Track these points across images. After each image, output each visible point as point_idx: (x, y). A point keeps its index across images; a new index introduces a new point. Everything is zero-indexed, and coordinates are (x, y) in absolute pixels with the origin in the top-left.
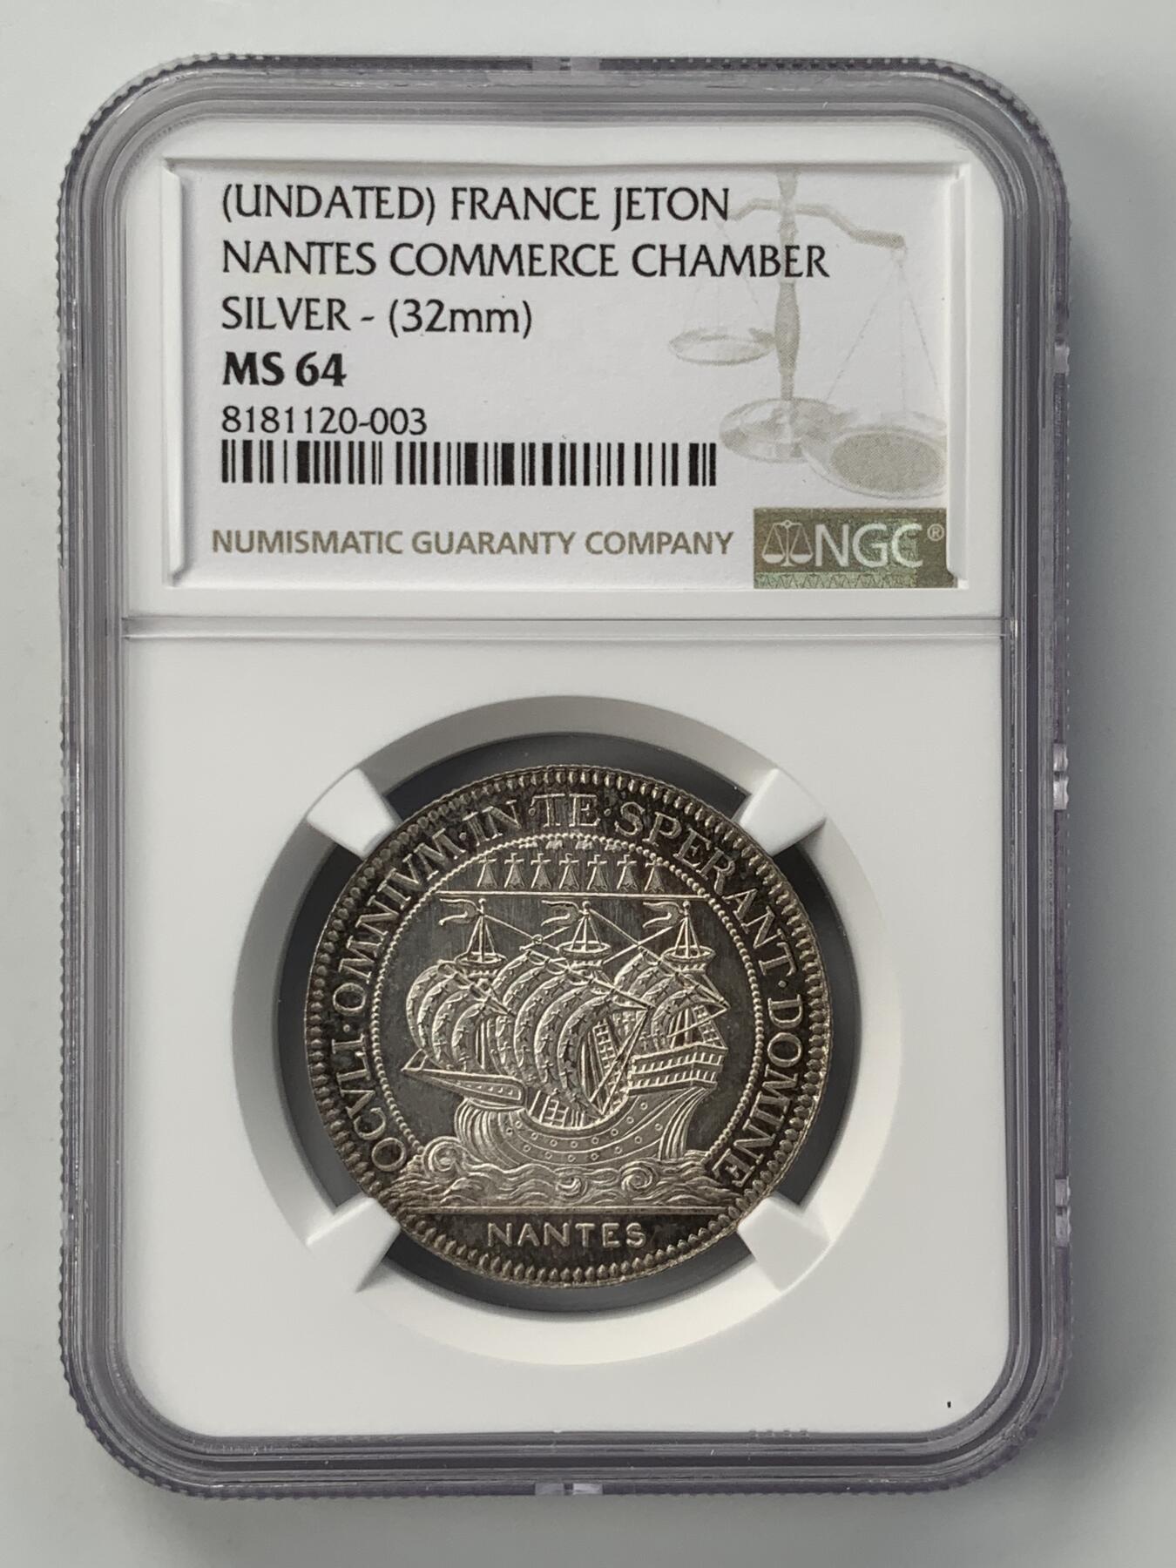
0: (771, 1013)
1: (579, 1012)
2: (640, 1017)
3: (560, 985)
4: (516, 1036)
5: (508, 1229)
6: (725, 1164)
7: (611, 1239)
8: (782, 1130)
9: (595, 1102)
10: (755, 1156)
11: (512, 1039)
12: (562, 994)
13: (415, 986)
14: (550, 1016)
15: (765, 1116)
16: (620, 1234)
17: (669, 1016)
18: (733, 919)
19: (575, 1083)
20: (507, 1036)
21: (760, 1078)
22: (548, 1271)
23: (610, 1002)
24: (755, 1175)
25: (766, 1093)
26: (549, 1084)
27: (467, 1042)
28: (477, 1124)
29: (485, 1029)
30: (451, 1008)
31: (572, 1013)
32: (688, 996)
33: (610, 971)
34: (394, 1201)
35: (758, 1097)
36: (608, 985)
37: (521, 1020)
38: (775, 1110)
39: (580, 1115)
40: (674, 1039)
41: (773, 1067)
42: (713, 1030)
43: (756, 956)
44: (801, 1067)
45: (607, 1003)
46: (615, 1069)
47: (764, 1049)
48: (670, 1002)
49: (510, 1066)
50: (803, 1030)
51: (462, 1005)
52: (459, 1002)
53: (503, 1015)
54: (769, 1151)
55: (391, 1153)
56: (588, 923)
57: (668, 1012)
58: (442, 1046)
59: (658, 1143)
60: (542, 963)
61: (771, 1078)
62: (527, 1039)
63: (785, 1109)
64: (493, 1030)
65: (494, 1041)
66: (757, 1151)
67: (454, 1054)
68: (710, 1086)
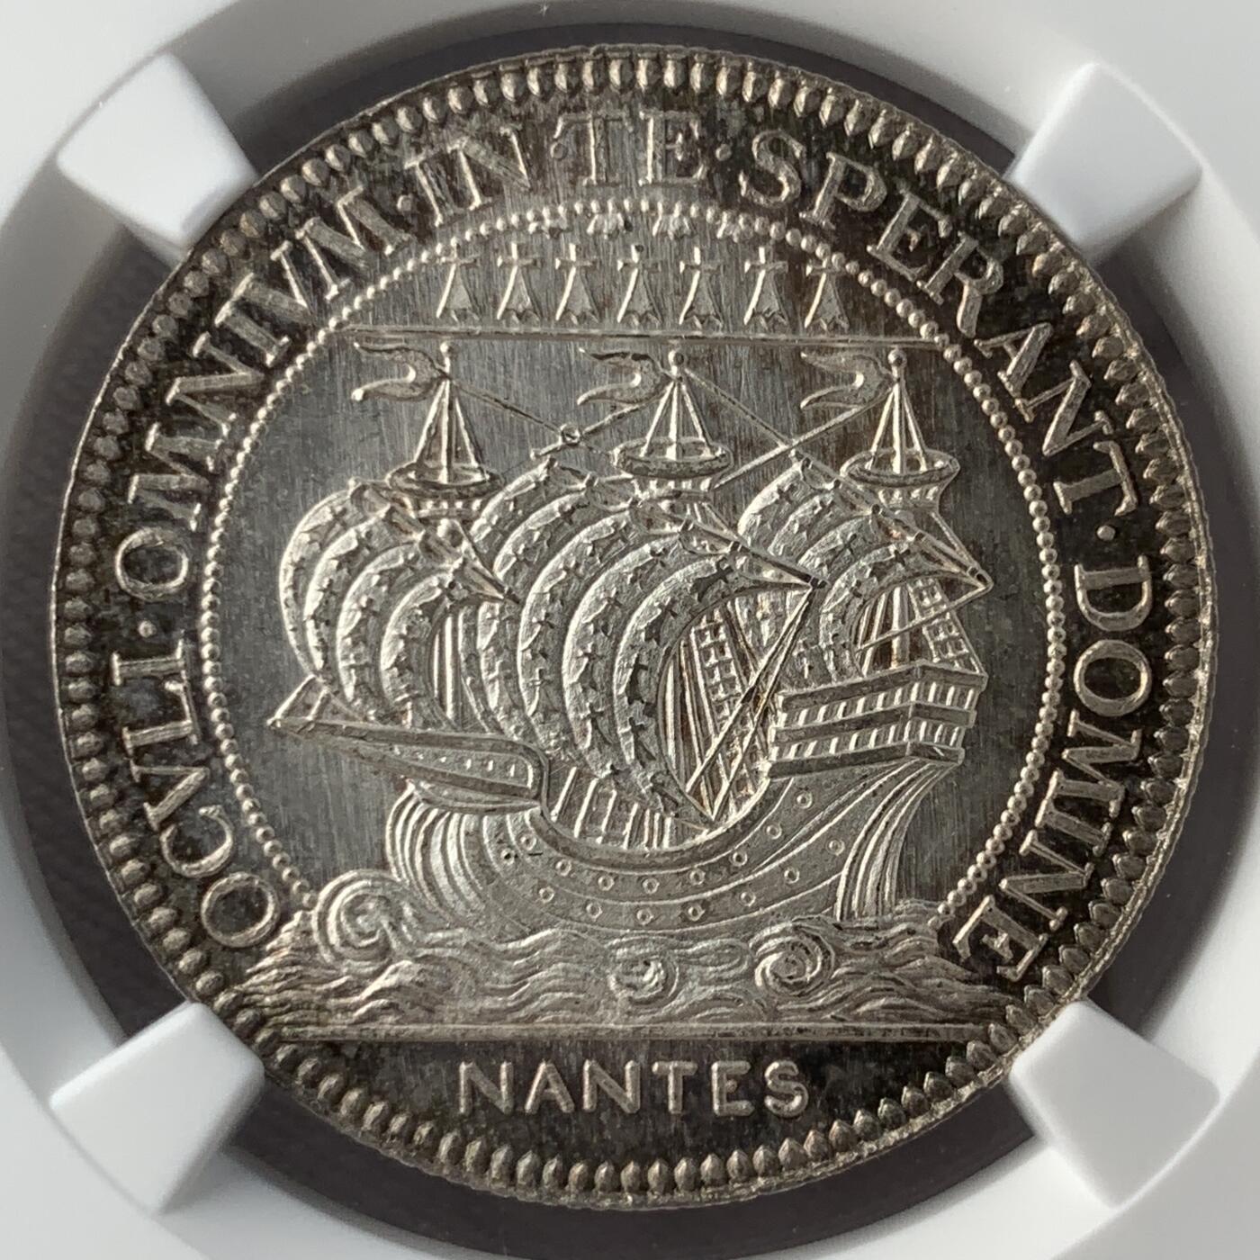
0: (1080, 595)
1: (662, 592)
2: (795, 602)
3: (620, 534)
4: (521, 647)
5: (503, 1075)
6: (981, 929)
7: (731, 1097)
8: (1106, 855)
9: (696, 792)
10: (1046, 911)
11: (514, 652)
12: (623, 554)
13: (300, 536)
14: (598, 602)
15: (1073, 825)
16: (751, 1086)
17: (859, 602)
18: (998, 391)
19: (653, 750)
20: (504, 646)
21: (1058, 739)
22: (592, 1169)
23: (730, 570)
24: (1047, 954)
25: (1072, 772)
26: (596, 752)
27: (414, 664)
28: (436, 840)
29: (455, 630)
30: (379, 584)
31: (646, 595)
32: (900, 558)
33: (729, 502)
34: (250, 1013)
35: (1053, 782)
36: (726, 532)
37: (534, 611)
38: (1092, 811)
39: (662, 820)
40: (869, 654)
41: (1087, 715)
42: (954, 633)
43: (1048, 470)
44: (1147, 716)
45: (722, 575)
46: (741, 719)
47: (1067, 675)
48: (862, 571)
49: (508, 712)
50: (1151, 636)
51: (403, 577)
52: (399, 571)
53: (494, 599)
54: (1077, 903)
55: (244, 907)
56: (681, 401)
57: (856, 594)
58: (359, 669)
59: (835, 885)
60: (581, 485)
61: (1081, 740)
62: (549, 652)
63: (1113, 808)
64: (471, 632)
65: (473, 656)
66: (1052, 900)
67: (386, 685)
68: (950, 756)
